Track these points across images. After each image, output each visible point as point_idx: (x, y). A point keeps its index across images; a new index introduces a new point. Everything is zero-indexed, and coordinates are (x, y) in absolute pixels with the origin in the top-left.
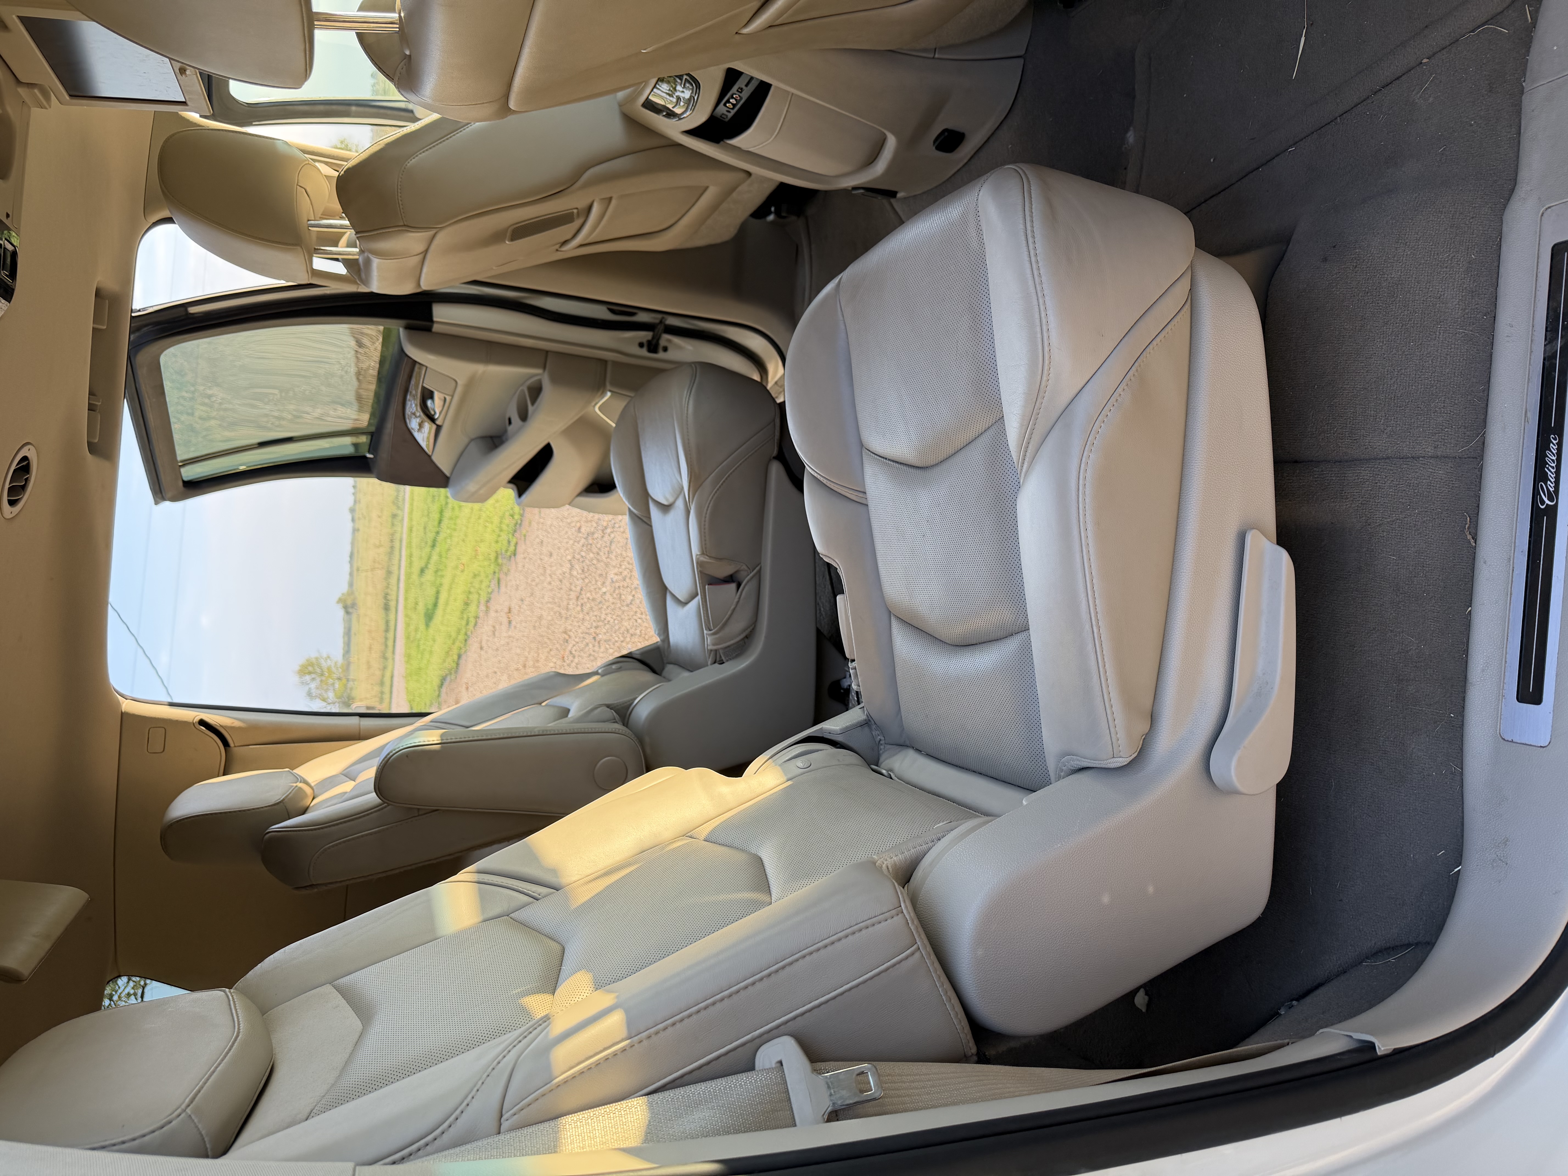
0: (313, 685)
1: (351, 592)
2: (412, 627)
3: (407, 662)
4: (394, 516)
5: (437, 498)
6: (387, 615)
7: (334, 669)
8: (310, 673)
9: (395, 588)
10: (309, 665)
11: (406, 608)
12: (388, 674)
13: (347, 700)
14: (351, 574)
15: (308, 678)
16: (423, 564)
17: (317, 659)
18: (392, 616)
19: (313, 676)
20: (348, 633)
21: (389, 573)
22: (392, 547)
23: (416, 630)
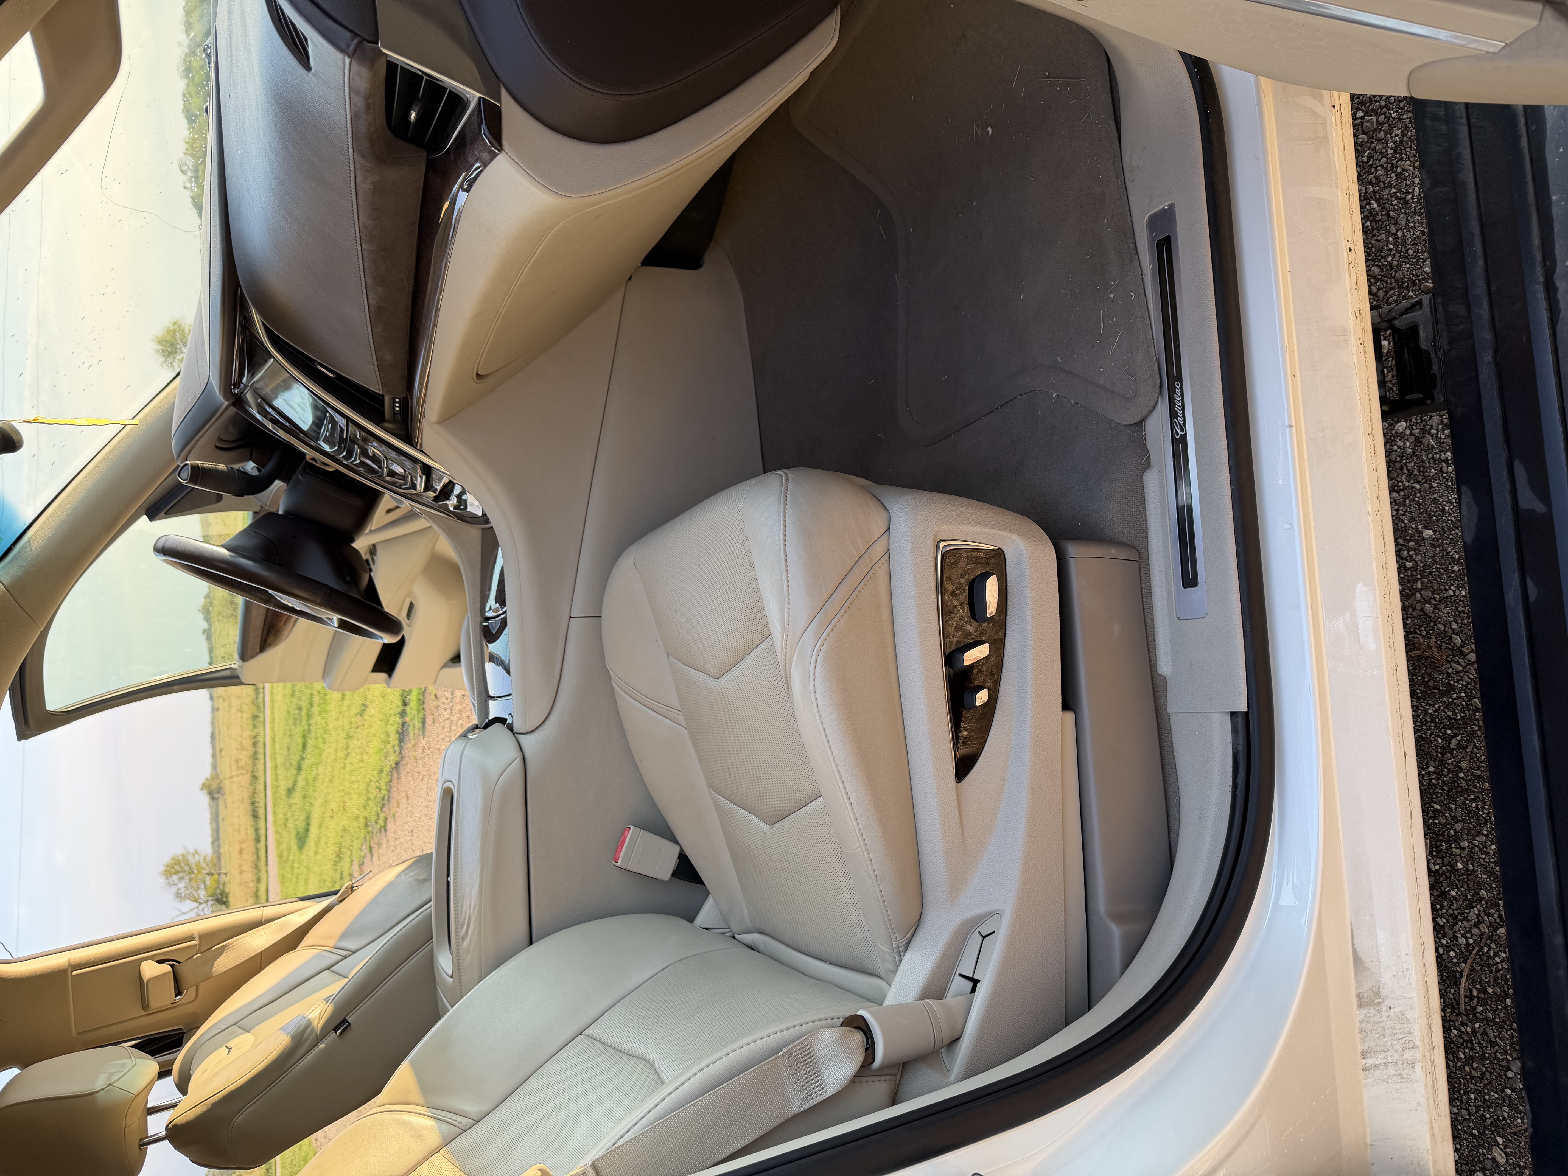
0: (182, 885)
1: (215, 776)
2: (284, 846)
3: (283, 884)
4: (255, 717)
5: (298, 722)
6: (257, 823)
7: (203, 865)
8: (177, 872)
9: (262, 795)
10: (175, 864)
11: (275, 823)
12: (262, 887)
13: (220, 897)
14: (214, 756)
15: (175, 878)
16: (290, 784)
17: (183, 856)
18: (262, 824)
19: (180, 875)
20: (216, 819)
21: (255, 778)
22: (256, 753)
23: (289, 849)
